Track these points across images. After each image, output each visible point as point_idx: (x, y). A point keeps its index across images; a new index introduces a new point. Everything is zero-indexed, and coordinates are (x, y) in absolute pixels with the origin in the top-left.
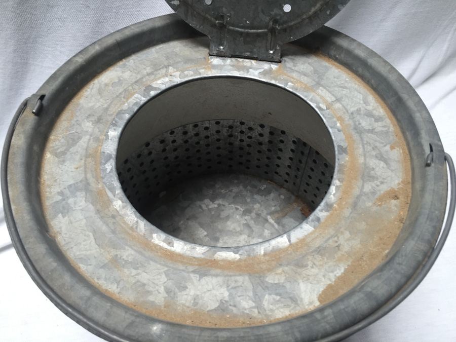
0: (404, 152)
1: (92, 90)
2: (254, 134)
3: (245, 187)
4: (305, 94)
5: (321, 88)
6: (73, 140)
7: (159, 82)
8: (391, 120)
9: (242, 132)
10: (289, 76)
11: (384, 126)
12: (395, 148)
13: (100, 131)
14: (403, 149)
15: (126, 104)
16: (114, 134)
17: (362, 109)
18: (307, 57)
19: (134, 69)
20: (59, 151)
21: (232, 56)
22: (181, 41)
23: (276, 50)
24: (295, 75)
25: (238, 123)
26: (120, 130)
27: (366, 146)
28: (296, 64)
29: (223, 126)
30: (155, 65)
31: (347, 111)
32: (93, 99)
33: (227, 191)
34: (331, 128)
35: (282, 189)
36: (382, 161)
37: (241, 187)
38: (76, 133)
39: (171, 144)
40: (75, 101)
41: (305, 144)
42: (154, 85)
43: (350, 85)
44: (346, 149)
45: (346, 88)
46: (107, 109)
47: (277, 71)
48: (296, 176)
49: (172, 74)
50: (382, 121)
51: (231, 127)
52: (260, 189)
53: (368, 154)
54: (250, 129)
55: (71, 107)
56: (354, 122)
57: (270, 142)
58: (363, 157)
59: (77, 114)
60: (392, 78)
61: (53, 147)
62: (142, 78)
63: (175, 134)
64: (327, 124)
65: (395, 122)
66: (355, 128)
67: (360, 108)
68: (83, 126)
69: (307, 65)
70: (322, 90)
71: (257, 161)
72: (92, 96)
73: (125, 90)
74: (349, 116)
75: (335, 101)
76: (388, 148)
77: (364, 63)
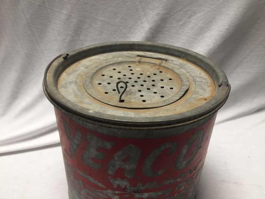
6: (75, 71)
11: (207, 81)
12: (209, 87)
14: (213, 88)
20: (69, 73)
28: (173, 62)
30: (114, 56)
31: (191, 76)
36: (203, 90)
45: (193, 70)
53: (197, 87)
56: (194, 79)
67: (197, 75)
70: (182, 69)
72: (86, 61)
76: (206, 87)
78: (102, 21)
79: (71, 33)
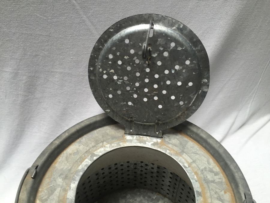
0: (232, 195)
1: (63, 158)
2: (149, 168)
3: (144, 197)
4: (177, 157)
5: (184, 154)
6: (52, 191)
7: (98, 151)
8: (223, 174)
9: (142, 167)
10: (167, 146)
11: (220, 179)
12: (226, 193)
13: (66, 184)
14: (231, 193)
15: (81, 166)
16: (74, 186)
17: (207, 167)
18: (176, 135)
19: (85, 144)
20: (43, 198)
21: (137, 135)
22: (109, 126)
23: (160, 132)
24: (170, 146)
25: (140, 162)
26: (77, 183)
27: (211, 191)
28: (171, 139)
29: (131, 164)
30: (96, 141)
31: (199, 169)
32: (63, 164)
33: (134, 200)
34: (192, 179)
35: (166, 198)
36: (221, 201)
37: (142, 198)
38: (53, 187)
39: (102, 175)
40: (53, 165)
41: (178, 176)
42: (95, 153)
43: (199, 152)
44: (200, 193)
45: (197, 154)
46: (70, 170)
47: (161, 143)
48: (173, 192)
49: (106, 146)
50: (218, 175)
51: (135, 164)
52: (153, 199)
53: (212, 197)
54: (146, 165)
55: (51, 169)
56: (204, 176)
57: (158, 172)
58: (210, 198)
59: (54, 174)
60: (221, 151)
61: (41, 196)
62: (90, 149)
63: (104, 170)
64: (189, 176)
65: (225, 176)
66: (204, 180)
67: (206, 167)
68: (57, 182)
69: (176, 140)
70: (185, 155)
71: (150, 182)
72: (63, 162)
73: (81, 157)
74: (201, 172)
75: (192, 162)
76: (223, 192)
77: (205, 141)
78: (61, 73)
79: (22, 93)
